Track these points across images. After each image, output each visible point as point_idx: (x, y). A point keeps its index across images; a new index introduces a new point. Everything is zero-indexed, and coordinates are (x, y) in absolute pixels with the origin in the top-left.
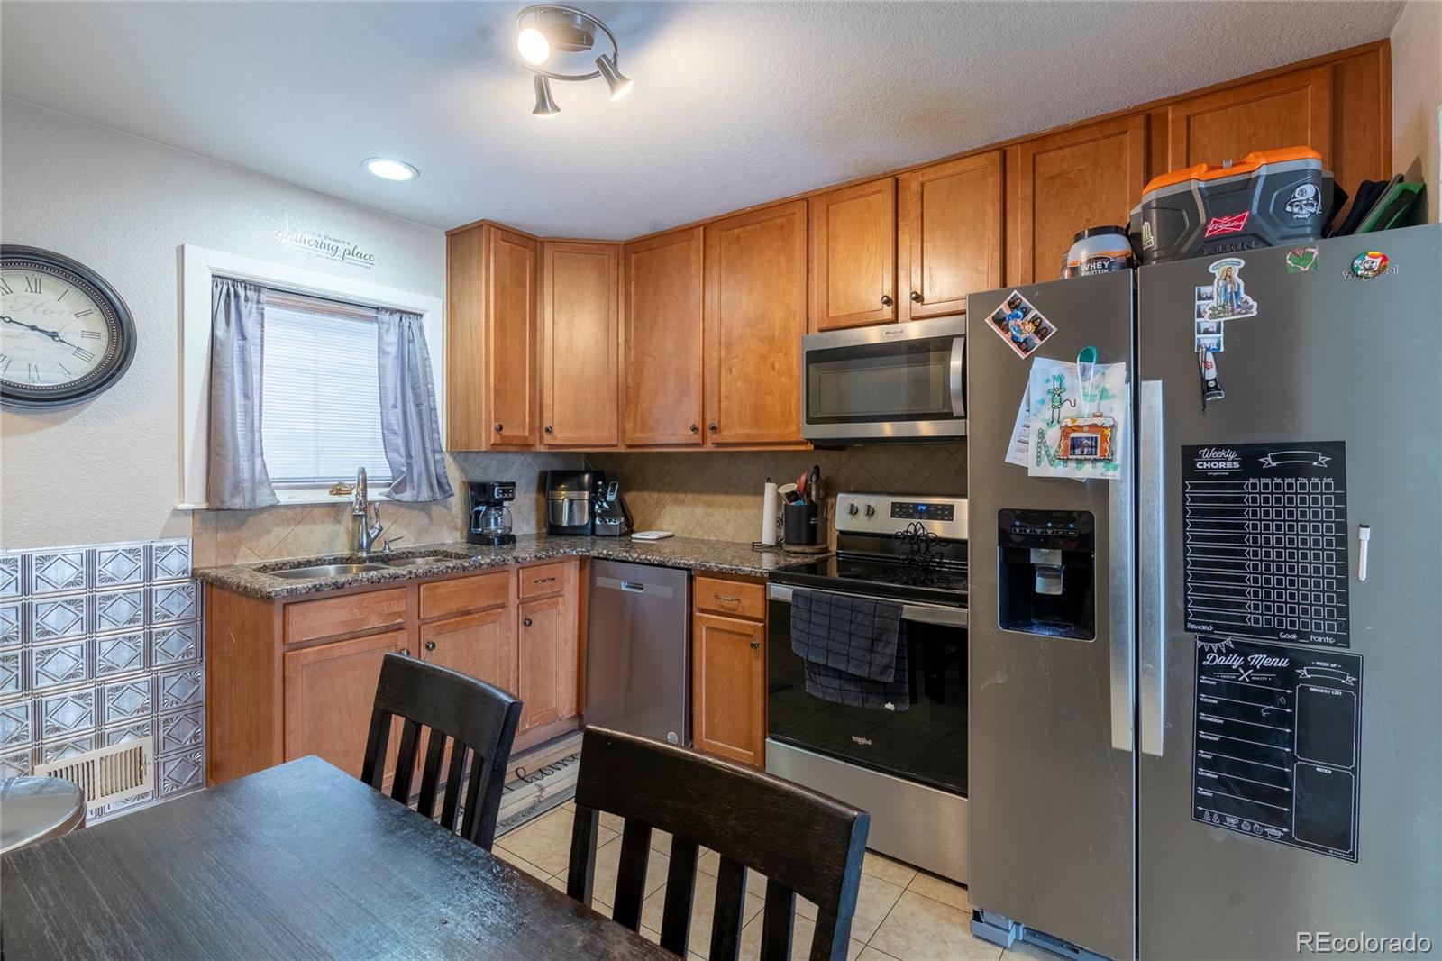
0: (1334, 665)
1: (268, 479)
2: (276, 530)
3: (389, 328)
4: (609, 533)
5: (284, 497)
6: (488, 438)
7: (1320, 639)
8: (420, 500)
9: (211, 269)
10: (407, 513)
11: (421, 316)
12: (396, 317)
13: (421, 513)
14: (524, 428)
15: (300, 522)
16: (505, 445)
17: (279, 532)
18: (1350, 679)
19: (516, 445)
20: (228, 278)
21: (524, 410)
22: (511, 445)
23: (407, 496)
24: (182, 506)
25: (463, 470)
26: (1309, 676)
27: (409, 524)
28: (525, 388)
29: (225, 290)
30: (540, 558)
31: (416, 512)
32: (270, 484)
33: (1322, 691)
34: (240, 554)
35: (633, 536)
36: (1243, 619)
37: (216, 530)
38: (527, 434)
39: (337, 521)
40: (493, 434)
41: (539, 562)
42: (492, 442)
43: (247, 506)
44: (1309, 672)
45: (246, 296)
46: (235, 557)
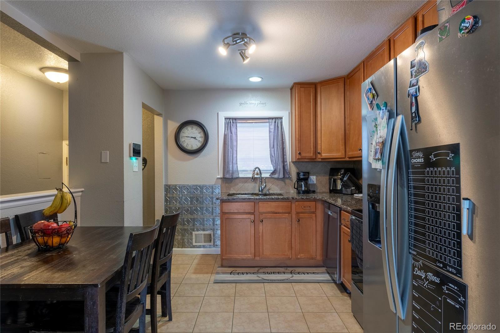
0: (456, 288)
1: (238, 170)
2: (240, 184)
3: (272, 124)
4: (346, 193)
5: (241, 175)
6: (296, 157)
7: (450, 270)
8: (280, 177)
9: (224, 117)
10: (277, 181)
11: (282, 118)
12: (274, 120)
13: (282, 182)
14: (311, 152)
15: (246, 182)
16: (302, 159)
17: (240, 185)
18: (461, 299)
19: (307, 159)
20: (228, 118)
21: (311, 146)
22: (305, 159)
23: (276, 176)
24: (218, 177)
25: (297, 168)
26: (447, 292)
27: (278, 185)
28: (311, 138)
29: (228, 122)
30: (303, 199)
31: (280, 181)
32: (238, 172)
33: (452, 303)
34: (231, 190)
35: (354, 195)
36: (424, 250)
37: (226, 183)
38: (312, 155)
39: (256, 183)
40: (297, 155)
41: (302, 200)
42: (297, 158)
43: (231, 177)
44: (448, 289)
45: (233, 122)
46: (230, 190)
